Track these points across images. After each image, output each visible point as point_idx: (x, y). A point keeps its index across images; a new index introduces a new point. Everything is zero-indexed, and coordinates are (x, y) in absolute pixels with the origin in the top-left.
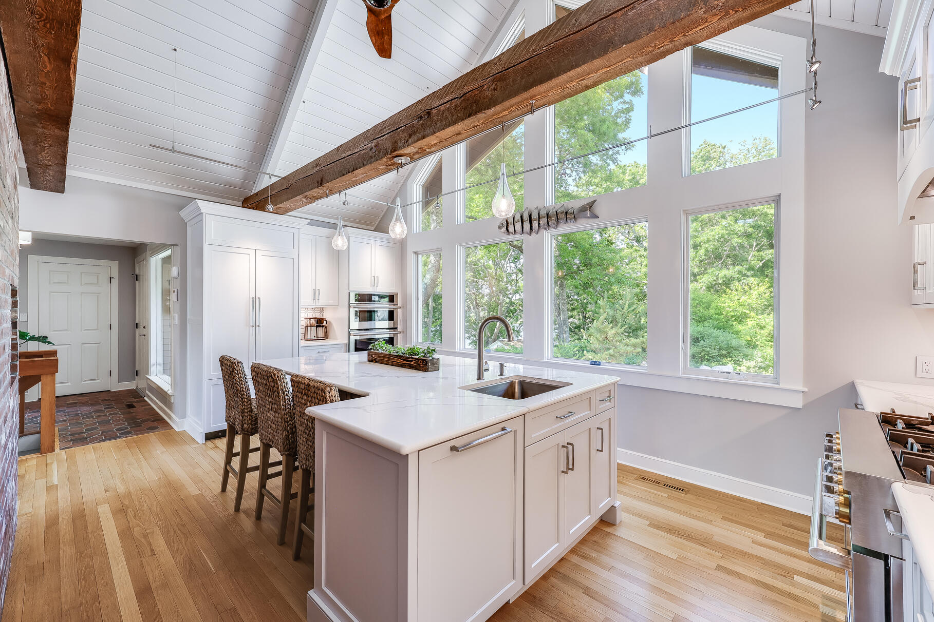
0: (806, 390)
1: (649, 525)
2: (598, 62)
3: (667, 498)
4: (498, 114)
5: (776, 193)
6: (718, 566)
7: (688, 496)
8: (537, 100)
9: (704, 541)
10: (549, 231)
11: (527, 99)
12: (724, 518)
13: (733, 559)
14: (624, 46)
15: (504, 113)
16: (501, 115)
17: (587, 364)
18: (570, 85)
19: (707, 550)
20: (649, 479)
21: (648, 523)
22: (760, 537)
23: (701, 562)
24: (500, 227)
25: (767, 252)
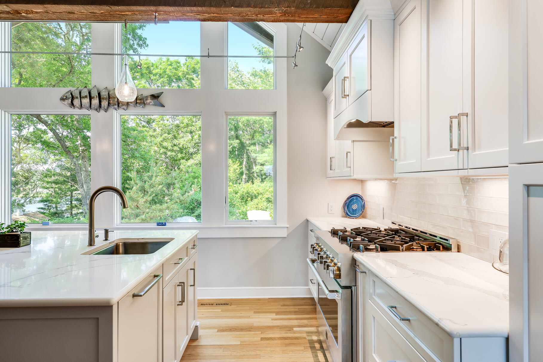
0: (288, 226)
1: (218, 331)
2: (213, 9)
3: (221, 311)
4: (122, 12)
5: (274, 111)
6: (261, 338)
7: (232, 306)
8: (159, 14)
9: (250, 329)
10: (119, 111)
11: (152, 11)
12: (255, 312)
13: (267, 332)
14: (233, 7)
15: (127, 13)
16: (123, 13)
17: (155, 225)
18: (188, 14)
19: (253, 332)
20: (206, 303)
21: (217, 330)
22: (274, 316)
23: (252, 340)
24: (62, 99)
25: (235, 141)
